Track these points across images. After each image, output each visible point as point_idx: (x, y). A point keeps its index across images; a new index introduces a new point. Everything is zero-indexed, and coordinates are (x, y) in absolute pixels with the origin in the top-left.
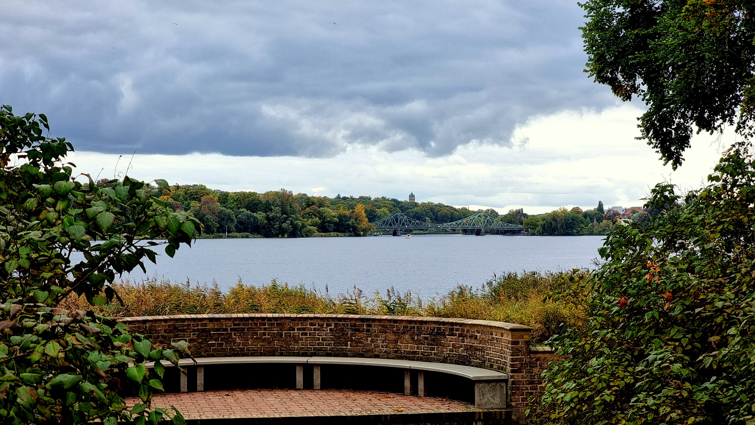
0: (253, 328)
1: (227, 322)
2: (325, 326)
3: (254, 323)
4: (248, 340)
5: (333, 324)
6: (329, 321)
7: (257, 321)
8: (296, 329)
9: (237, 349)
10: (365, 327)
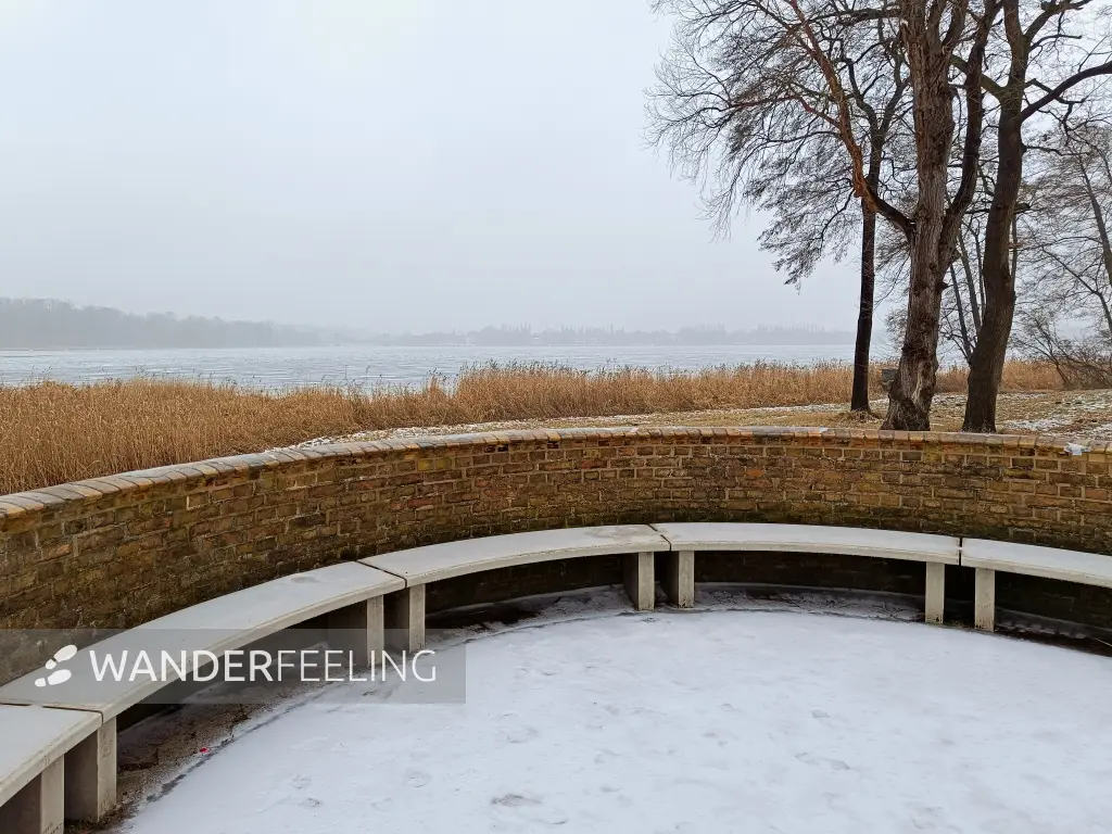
0: (518, 466)
1: (461, 455)
2: (672, 454)
3: (520, 455)
4: (506, 495)
5: (691, 451)
6: (682, 443)
7: (526, 449)
8: (609, 464)
9: (483, 519)
10: (765, 455)
